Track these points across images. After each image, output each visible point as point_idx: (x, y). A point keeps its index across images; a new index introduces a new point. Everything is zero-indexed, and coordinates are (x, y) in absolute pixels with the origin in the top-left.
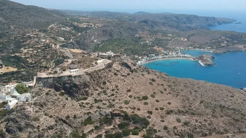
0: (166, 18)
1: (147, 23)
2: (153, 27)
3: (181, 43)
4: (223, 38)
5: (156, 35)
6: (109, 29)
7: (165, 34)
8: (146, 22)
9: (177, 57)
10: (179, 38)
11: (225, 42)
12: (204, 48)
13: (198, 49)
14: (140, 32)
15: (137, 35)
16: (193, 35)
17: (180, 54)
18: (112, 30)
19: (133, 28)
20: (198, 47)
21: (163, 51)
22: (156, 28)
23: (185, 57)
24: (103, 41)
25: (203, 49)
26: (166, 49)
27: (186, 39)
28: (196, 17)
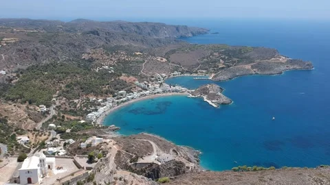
0: (122, 28)
1: (98, 35)
2: (109, 41)
3: (159, 66)
4: (216, 54)
5: (117, 53)
6: (31, 47)
7: (130, 52)
8: (95, 33)
9: (164, 92)
10: (154, 59)
11: (221, 61)
12: (196, 73)
13: (189, 75)
14: (88, 50)
15: (85, 56)
16: (173, 52)
17: (166, 86)
18: (37, 49)
19: (76, 44)
20: (187, 72)
21: (137, 82)
22: (114, 43)
23: (176, 91)
24: (19, 72)
25: (195, 75)
26: (141, 78)
27: (164, 60)
28: (163, 25)
